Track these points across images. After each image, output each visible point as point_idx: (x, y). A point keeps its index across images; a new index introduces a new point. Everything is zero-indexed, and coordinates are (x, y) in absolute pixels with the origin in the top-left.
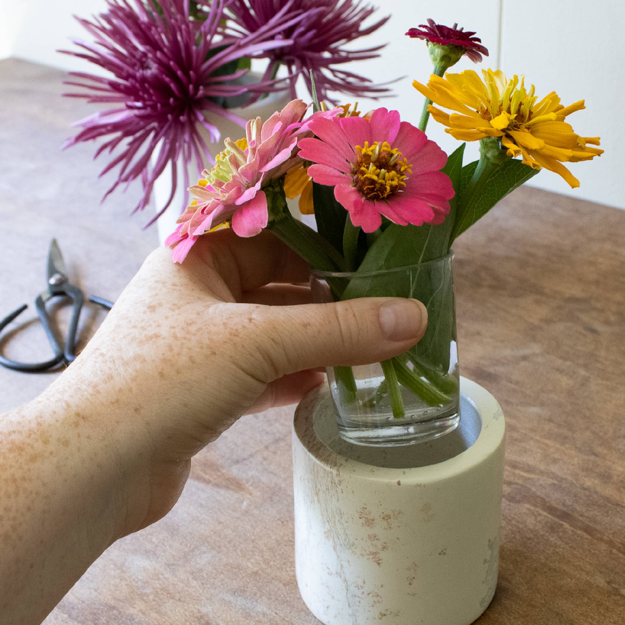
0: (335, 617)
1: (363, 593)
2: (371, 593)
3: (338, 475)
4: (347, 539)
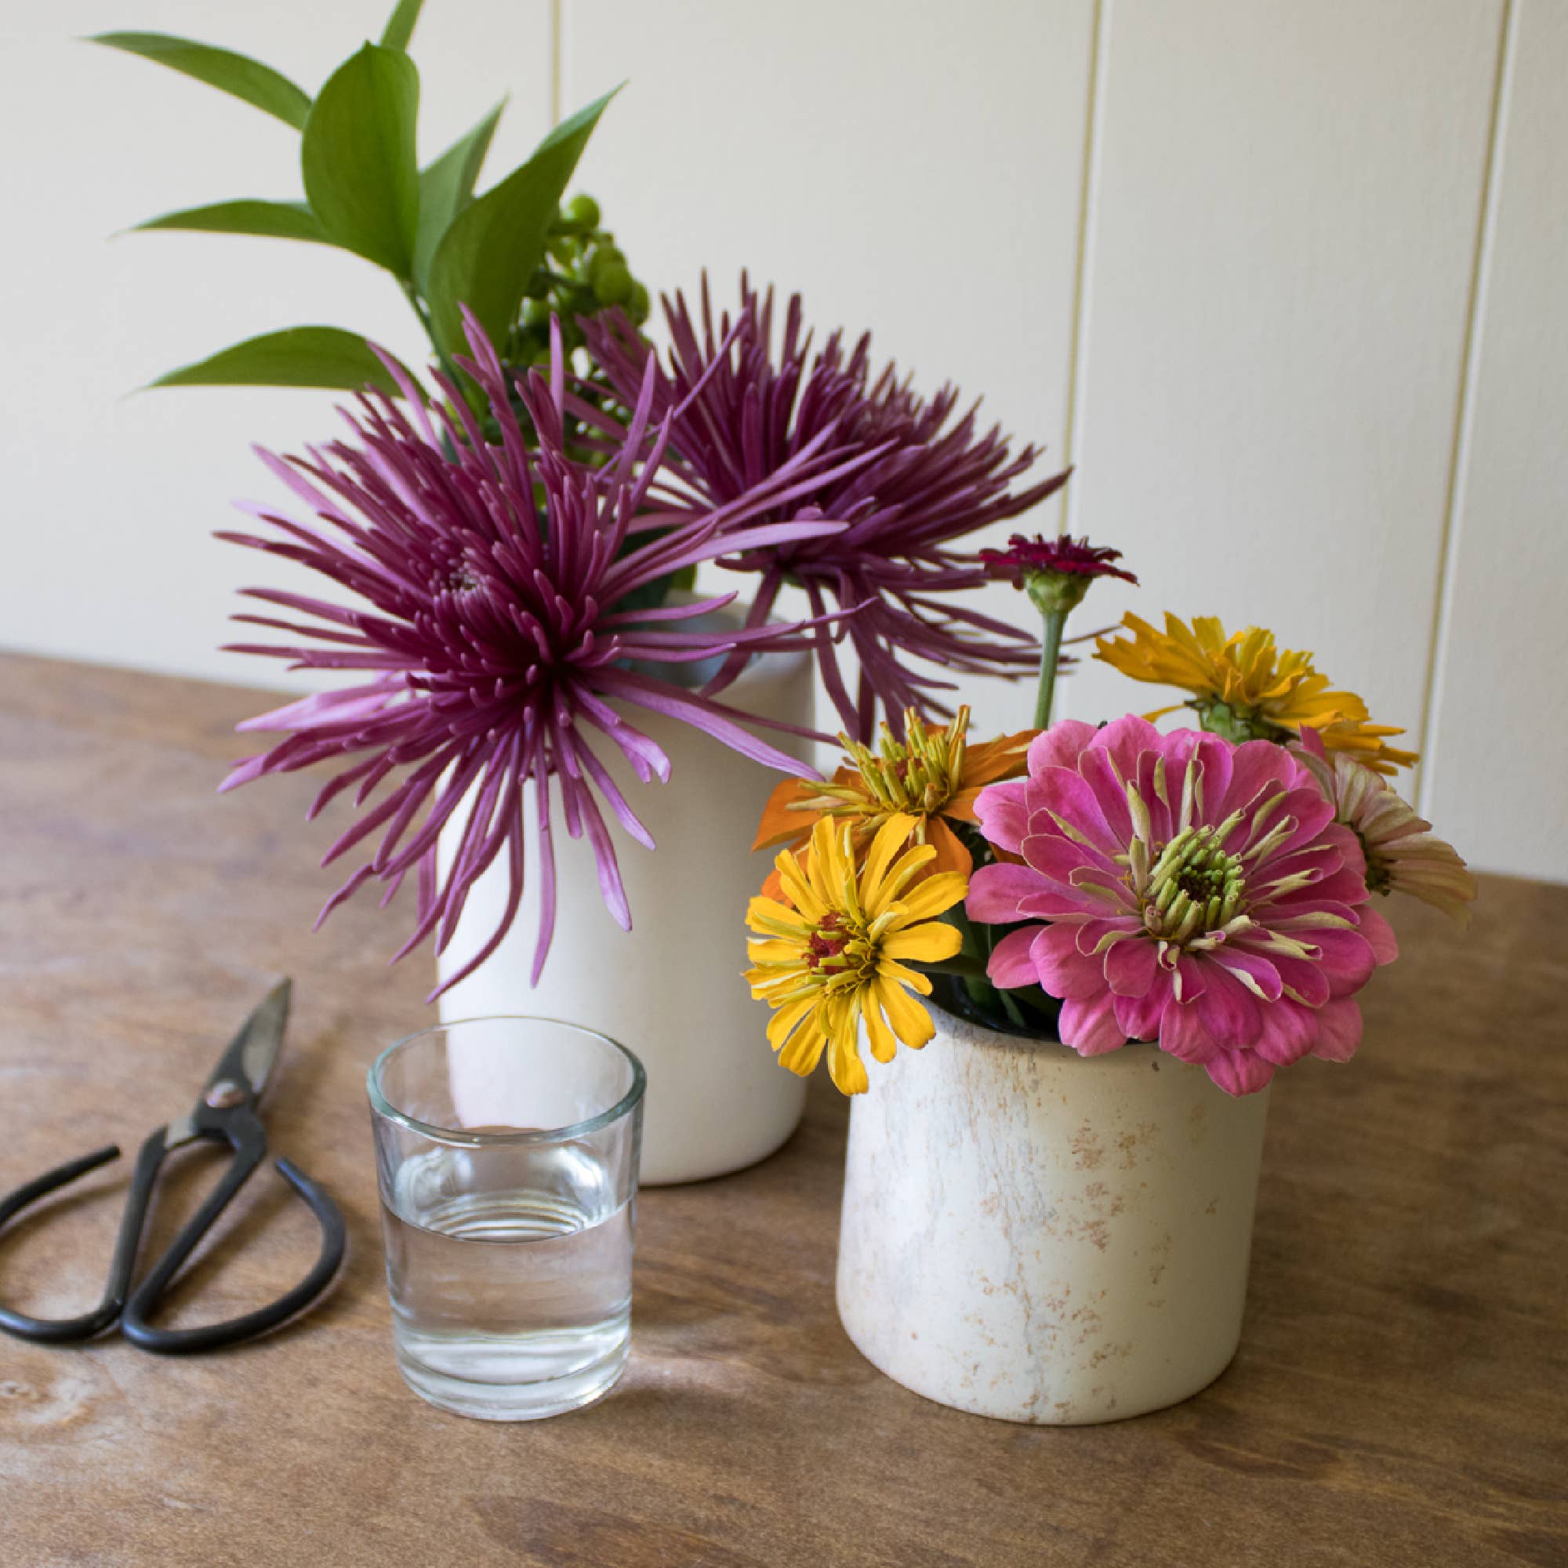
1: (1063, 1316)
2: (1079, 1312)
3: (1032, 1069)
4: (1040, 1205)
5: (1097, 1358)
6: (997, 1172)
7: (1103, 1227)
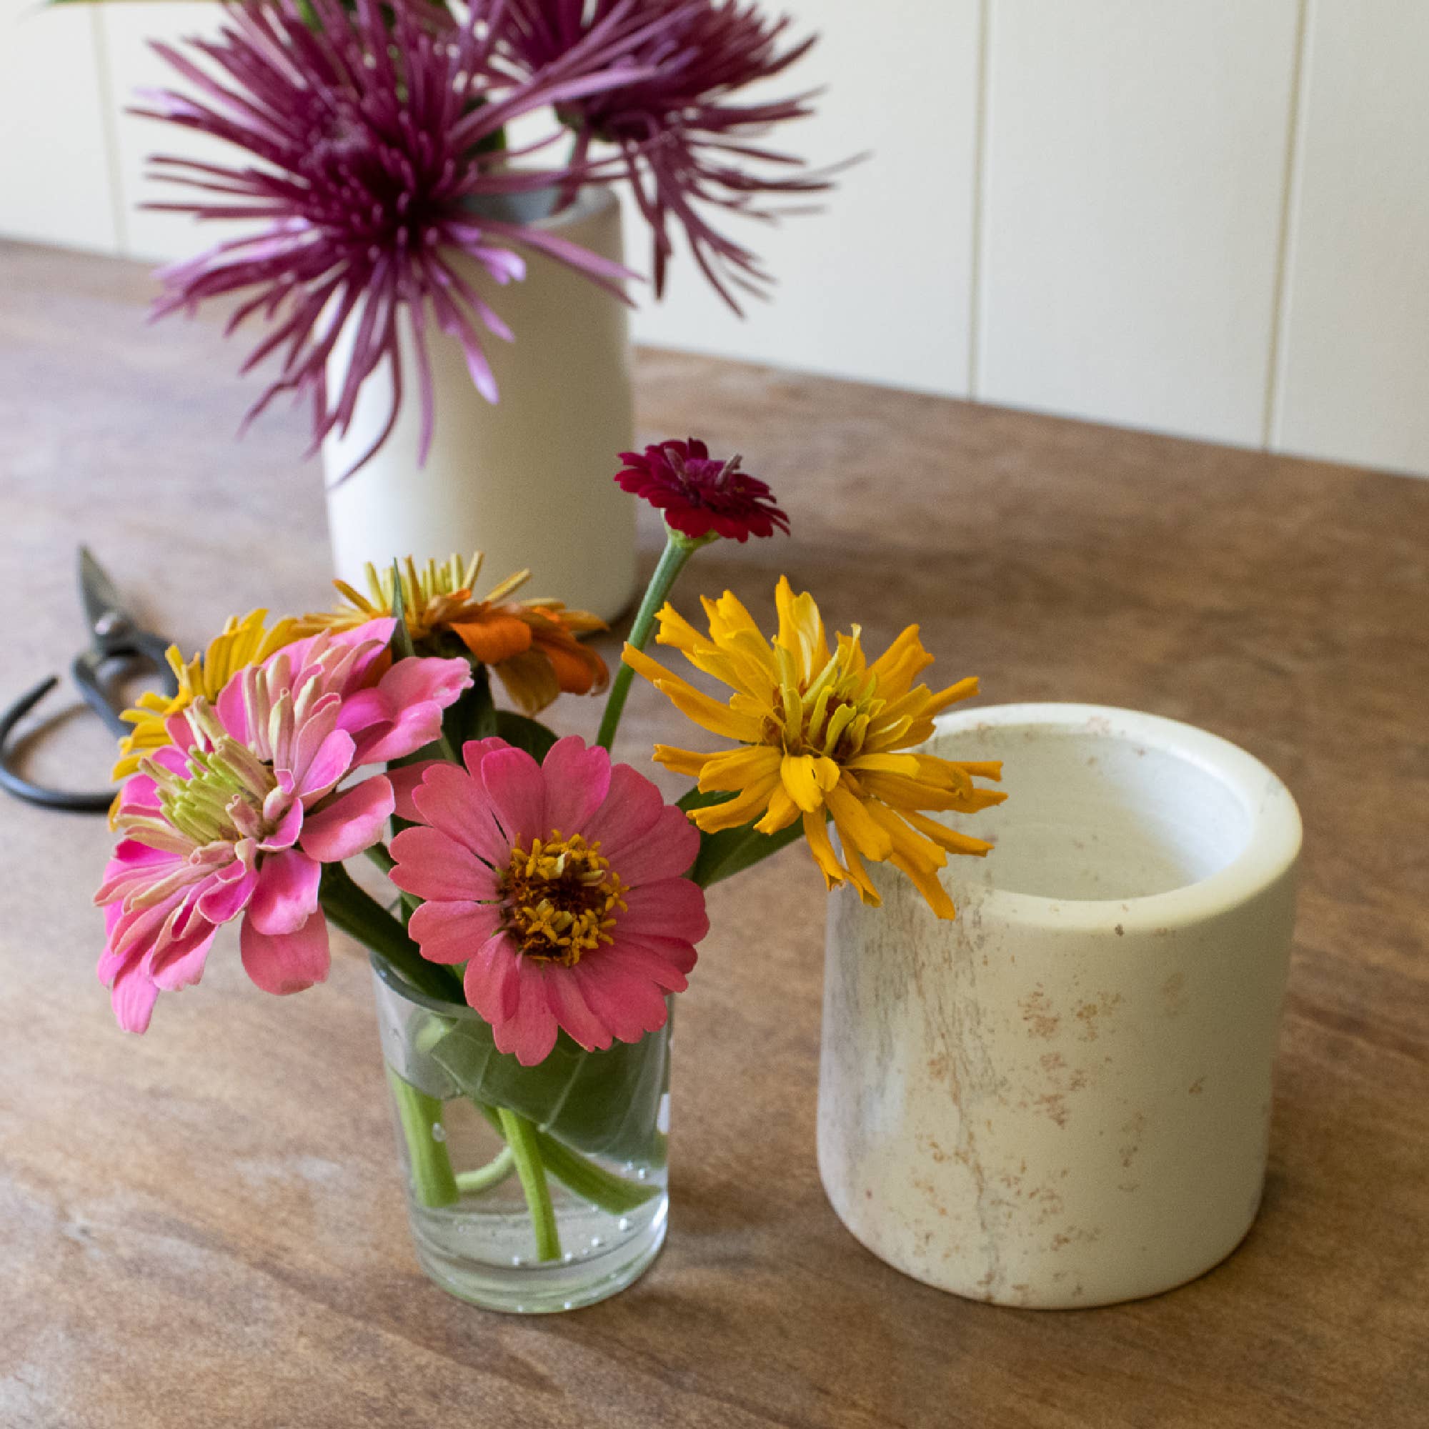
0: (947, 1256)
1: (1019, 1193)
2: (1038, 1190)
3: (978, 923)
4: (990, 1073)
5: (1059, 1241)
6: (944, 1031)
7: (1060, 1102)
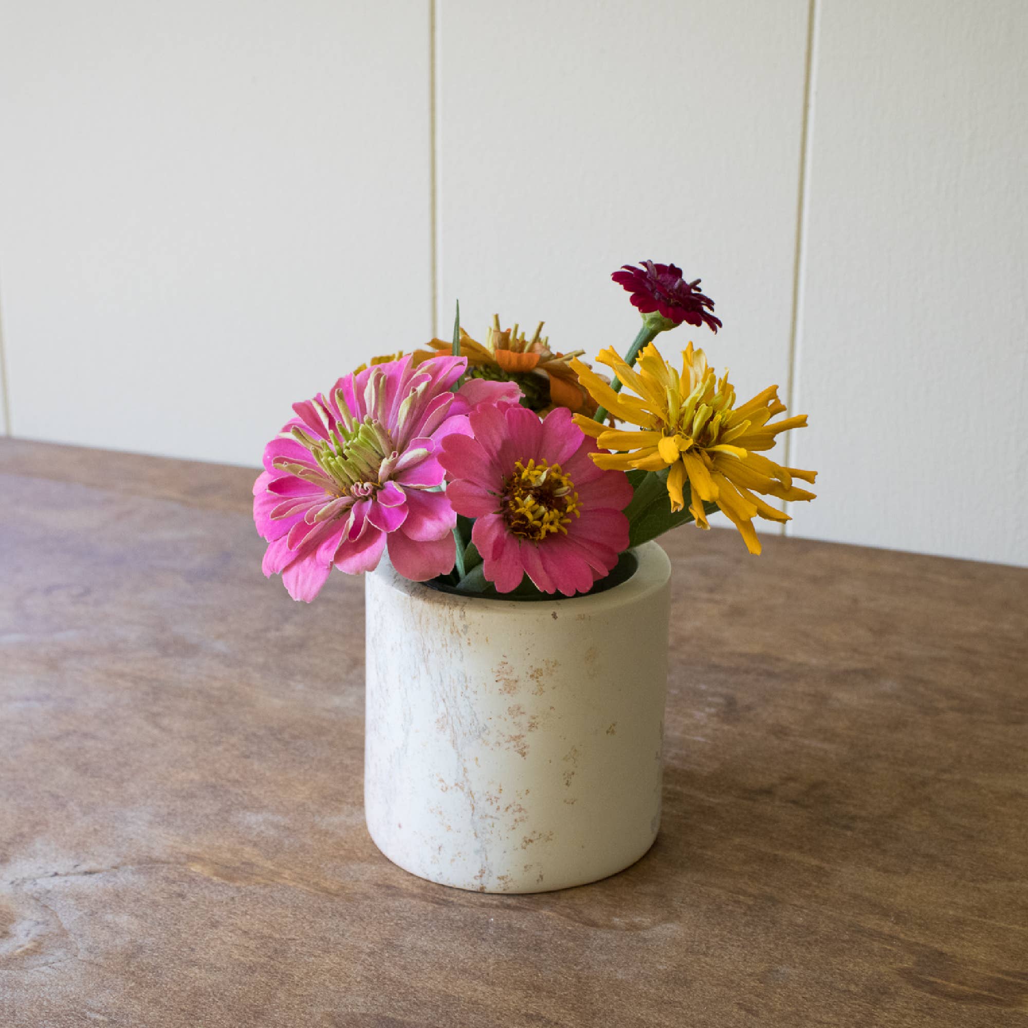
0: (453, 860)
1: (498, 809)
2: (510, 806)
3: (462, 617)
4: (476, 722)
5: (526, 842)
6: (444, 697)
7: (523, 740)
